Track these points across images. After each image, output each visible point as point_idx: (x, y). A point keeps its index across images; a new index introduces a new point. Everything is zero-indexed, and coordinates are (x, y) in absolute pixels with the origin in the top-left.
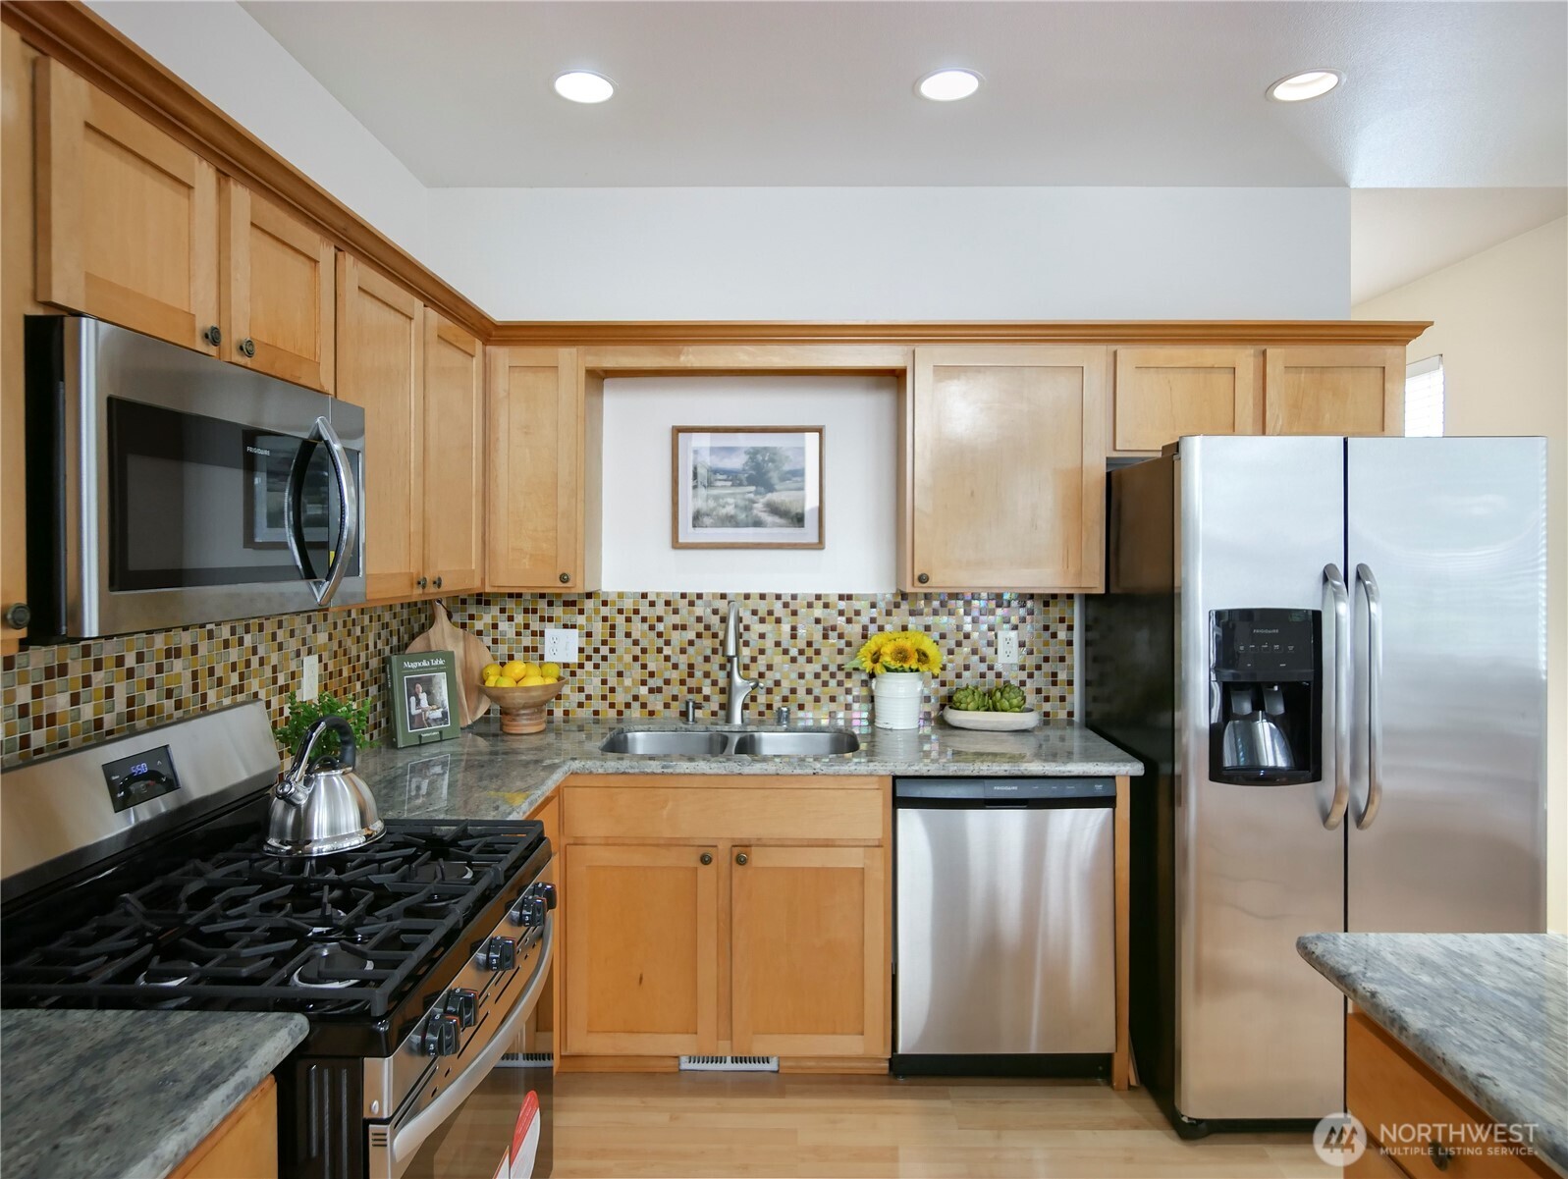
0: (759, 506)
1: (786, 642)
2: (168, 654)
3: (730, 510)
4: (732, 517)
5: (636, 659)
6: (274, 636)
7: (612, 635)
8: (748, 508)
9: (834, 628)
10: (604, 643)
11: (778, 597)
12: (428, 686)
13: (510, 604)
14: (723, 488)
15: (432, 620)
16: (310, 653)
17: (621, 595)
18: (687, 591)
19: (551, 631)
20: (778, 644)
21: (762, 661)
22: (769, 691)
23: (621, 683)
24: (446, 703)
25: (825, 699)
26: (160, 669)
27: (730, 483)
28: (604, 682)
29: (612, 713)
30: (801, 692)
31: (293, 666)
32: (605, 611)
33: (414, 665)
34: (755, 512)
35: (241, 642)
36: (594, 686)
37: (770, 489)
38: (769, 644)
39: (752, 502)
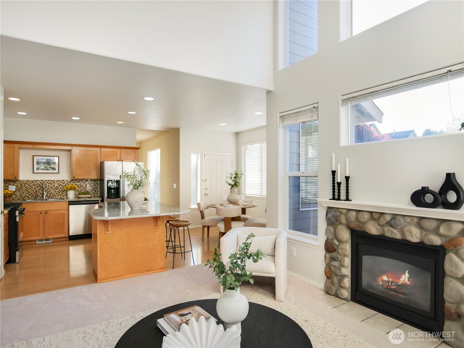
1: (53, 187)
3: (43, 168)
5: (26, 190)
7: (22, 186)
9: (61, 185)
10: (20, 188)
11: (51, 180)
14: (42, 164)
17: (23, 180)
21: (49, 190)
22: (50, 194)
23: (23, 194)
25: (59, 195)
28: (20, 194)
30: (55, 194)
32: (20, 183)
37: (50, 165)
38: (50, 187)
39: (47, 167)
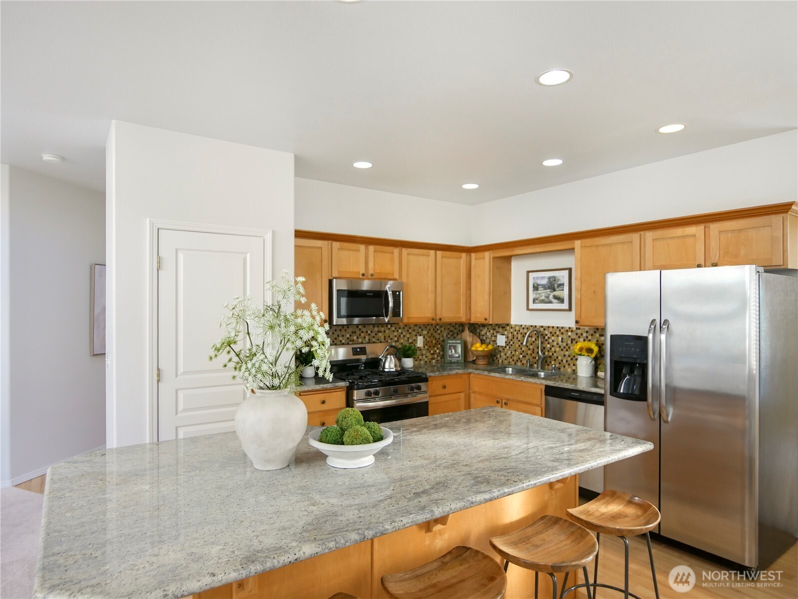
0: (551, 296)
1: (560, 343)
2: (378, 332)
3: (543, 298)
4: (544, 300)
5: (519, 346)
6: (408, 331)
7: (513, 338)
8: (548, 297)
9: (574, 339)
10: (511, 340)
11: (558, 328)
12: (455, 348)
13: (490, 327)
14: (541, 291)
15: (463, 331)
16: (420, 335)
17: (516, 325)
18: (532, 324)
19: (499, 336)
20: (557, 344)
21: (553, 349)
22: (555, 360)
23: (515, 353)
24: (460, 353)
25: (572, 365)
26: (376, 334)
27: (543, 289)
28: (511, 353)
29: (513, 363)
30: (564, 361)
31: (414, 338)
32: (512, 330)
33: (451, 342)
34: (550, 298)
35: (398, 331)
36: (509, 353)
37: (554, 290)
38: (555, 344)
39: (549, 295)
